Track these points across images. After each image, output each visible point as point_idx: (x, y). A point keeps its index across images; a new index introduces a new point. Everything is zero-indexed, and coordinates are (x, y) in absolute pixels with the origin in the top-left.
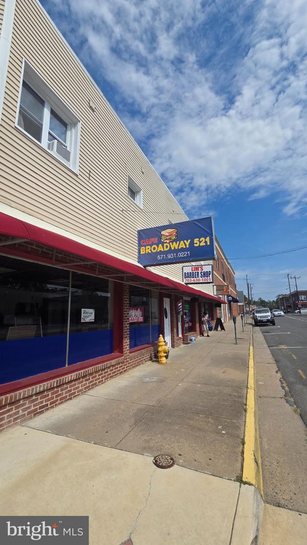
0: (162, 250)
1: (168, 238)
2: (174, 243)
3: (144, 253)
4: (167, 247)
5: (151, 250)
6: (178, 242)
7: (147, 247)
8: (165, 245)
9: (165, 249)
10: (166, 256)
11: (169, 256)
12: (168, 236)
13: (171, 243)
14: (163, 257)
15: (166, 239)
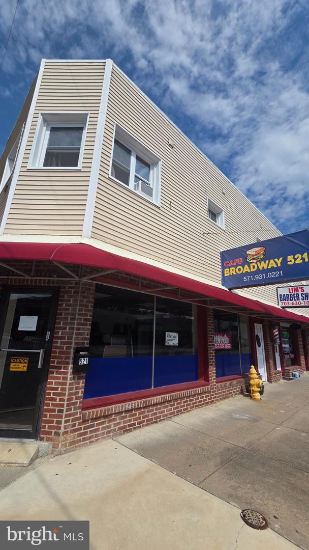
0: (249, 271)
1: (254, 257)
2: (263, 263)
3: (228, 274)
4: (254, 267)
5: (236, 272)
6: (267, 262)
7: (231, 269)
8: (252, 265)
9: (252, 270)
10: (254, 278)
11: (257, 277)
12: (255, 255)
13: (258, 263)
14: (250, 278)
15: (253, 259)
